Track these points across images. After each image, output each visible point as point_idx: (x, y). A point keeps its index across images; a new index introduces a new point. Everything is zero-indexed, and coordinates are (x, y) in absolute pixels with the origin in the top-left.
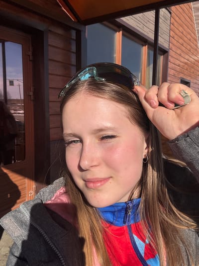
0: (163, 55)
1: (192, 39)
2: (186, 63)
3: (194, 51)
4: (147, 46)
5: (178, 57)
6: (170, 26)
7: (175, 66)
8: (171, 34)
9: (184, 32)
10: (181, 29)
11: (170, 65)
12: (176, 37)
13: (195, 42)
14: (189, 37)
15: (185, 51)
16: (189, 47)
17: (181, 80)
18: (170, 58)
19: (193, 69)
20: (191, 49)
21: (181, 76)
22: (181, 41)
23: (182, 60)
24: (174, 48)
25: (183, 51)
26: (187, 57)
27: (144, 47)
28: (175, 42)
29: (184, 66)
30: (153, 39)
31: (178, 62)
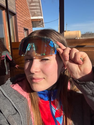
0: (14, 16)
1: (26, 9)
2: (25, 21)
3: (28, 15)
4: (4, 11)
5: (21, 17)
6: (15, 1)
7: (20, 21)
8: (16, 6)
9: (22, 5)
10: (20, 3)
11: (18, 21)
12: (19, 7)
13: (28, 11)
14: (25, 8)
15: (24, 15)
16: (25, 13)
17: (24, 28)
18: (17, 17)
19: (28, 23)
20: (27, 14)
21: (24, 26)
22: (21, 9)
23: (23, 18)
24: (18, 13)
25: (23, 15)
26: (25, 17)
27: (3, 11)
28: (19, 10)
29: (24, 22)
30: (6, 6)
31: (21, 20)
